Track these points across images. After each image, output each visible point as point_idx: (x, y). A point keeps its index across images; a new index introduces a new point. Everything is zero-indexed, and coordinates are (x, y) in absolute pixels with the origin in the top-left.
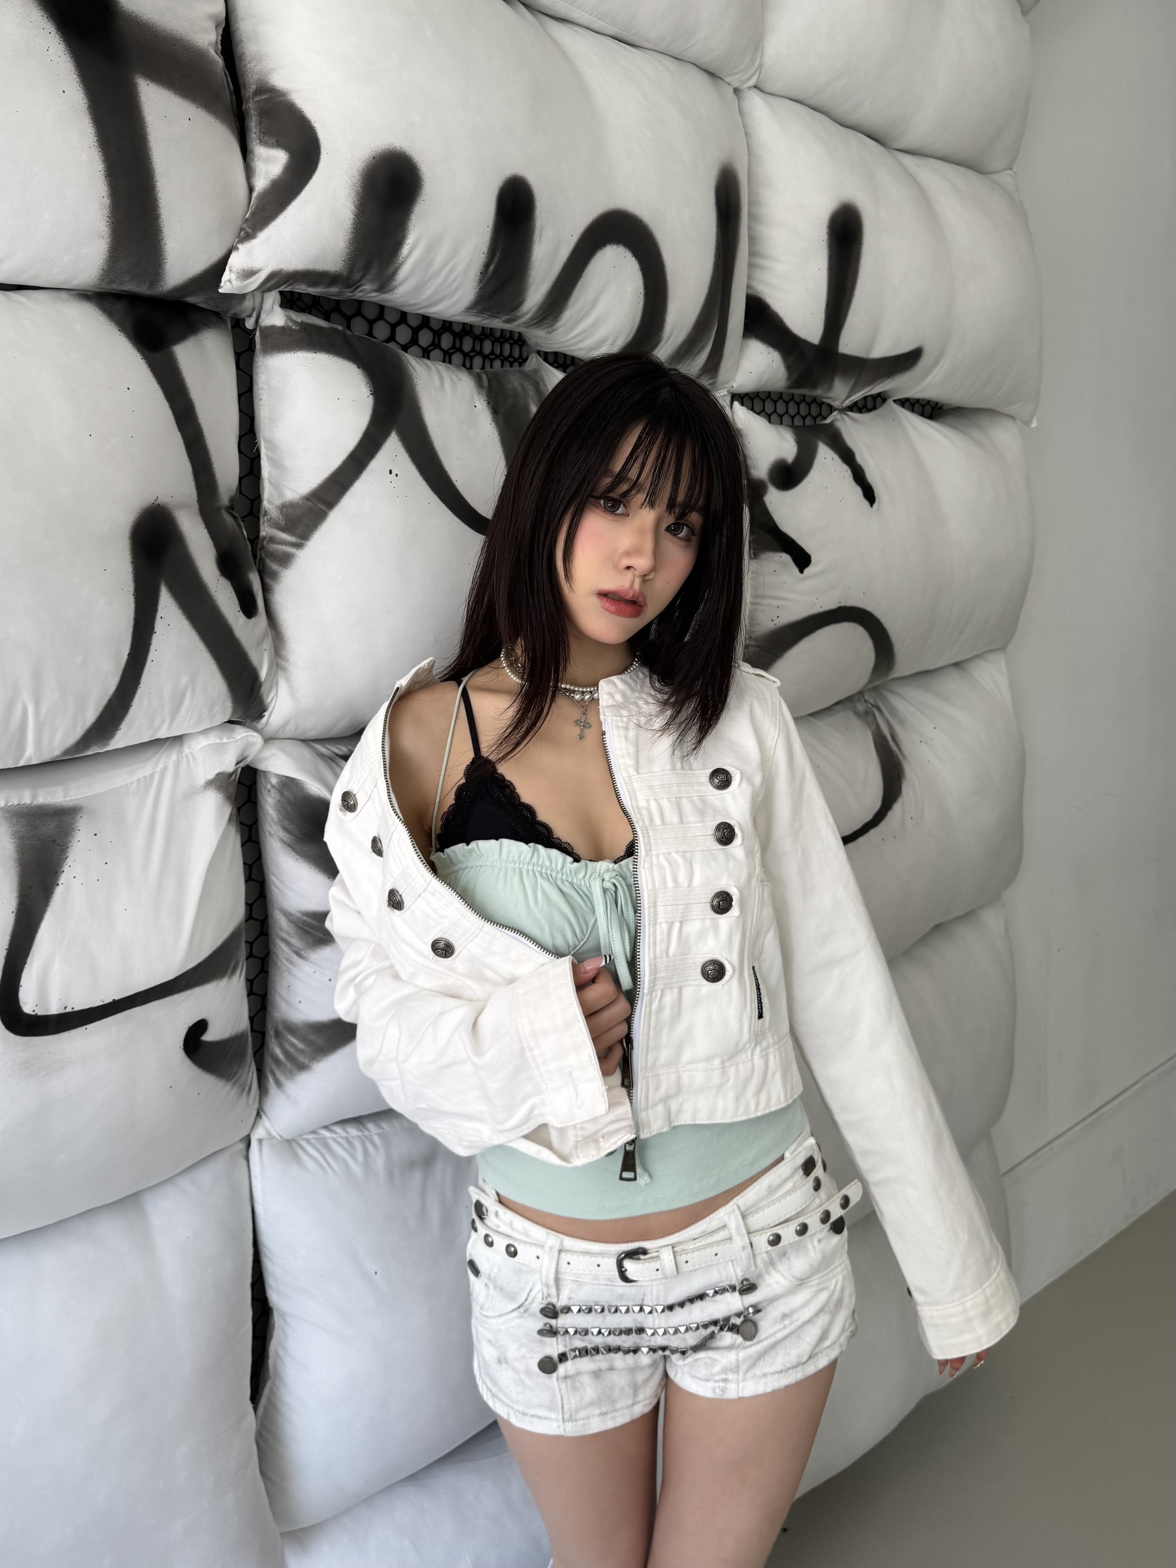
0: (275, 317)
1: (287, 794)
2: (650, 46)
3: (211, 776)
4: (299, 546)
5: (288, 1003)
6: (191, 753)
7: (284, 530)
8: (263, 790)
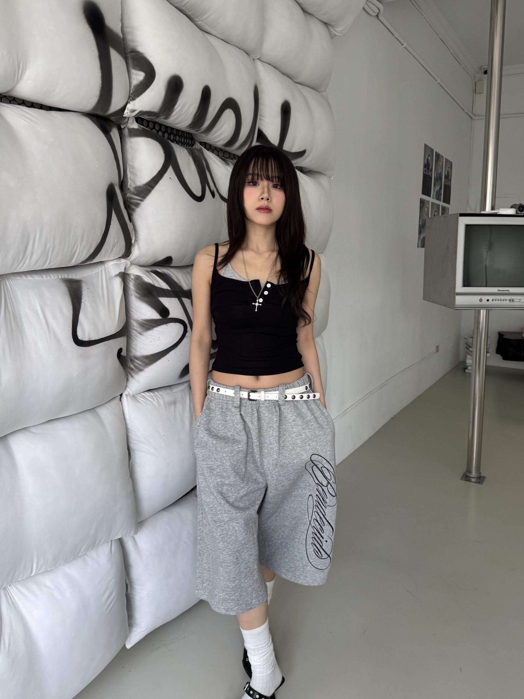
0: (135, 126)
1: (137, 281)
2: (232, 44)
3: (117, 273)
4: (142, 201)
5: (136, 350)
6: (108, 266)
7: (136, 195)
8: (128, 281)
